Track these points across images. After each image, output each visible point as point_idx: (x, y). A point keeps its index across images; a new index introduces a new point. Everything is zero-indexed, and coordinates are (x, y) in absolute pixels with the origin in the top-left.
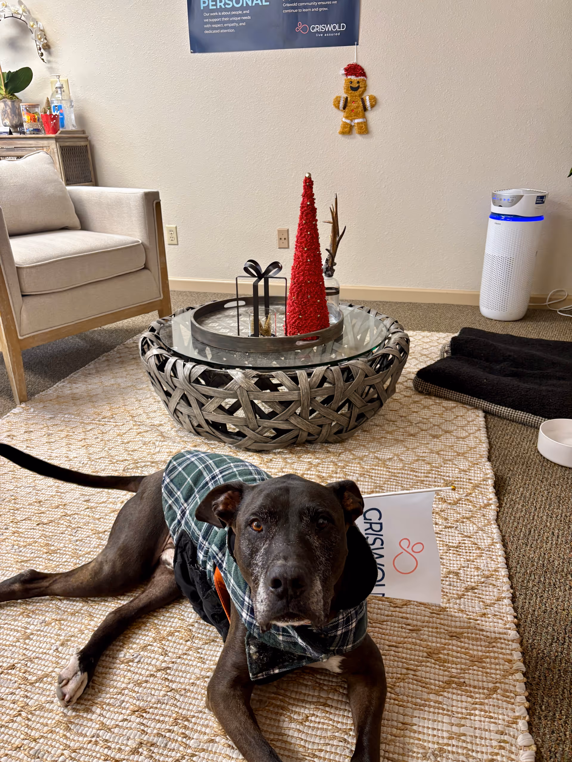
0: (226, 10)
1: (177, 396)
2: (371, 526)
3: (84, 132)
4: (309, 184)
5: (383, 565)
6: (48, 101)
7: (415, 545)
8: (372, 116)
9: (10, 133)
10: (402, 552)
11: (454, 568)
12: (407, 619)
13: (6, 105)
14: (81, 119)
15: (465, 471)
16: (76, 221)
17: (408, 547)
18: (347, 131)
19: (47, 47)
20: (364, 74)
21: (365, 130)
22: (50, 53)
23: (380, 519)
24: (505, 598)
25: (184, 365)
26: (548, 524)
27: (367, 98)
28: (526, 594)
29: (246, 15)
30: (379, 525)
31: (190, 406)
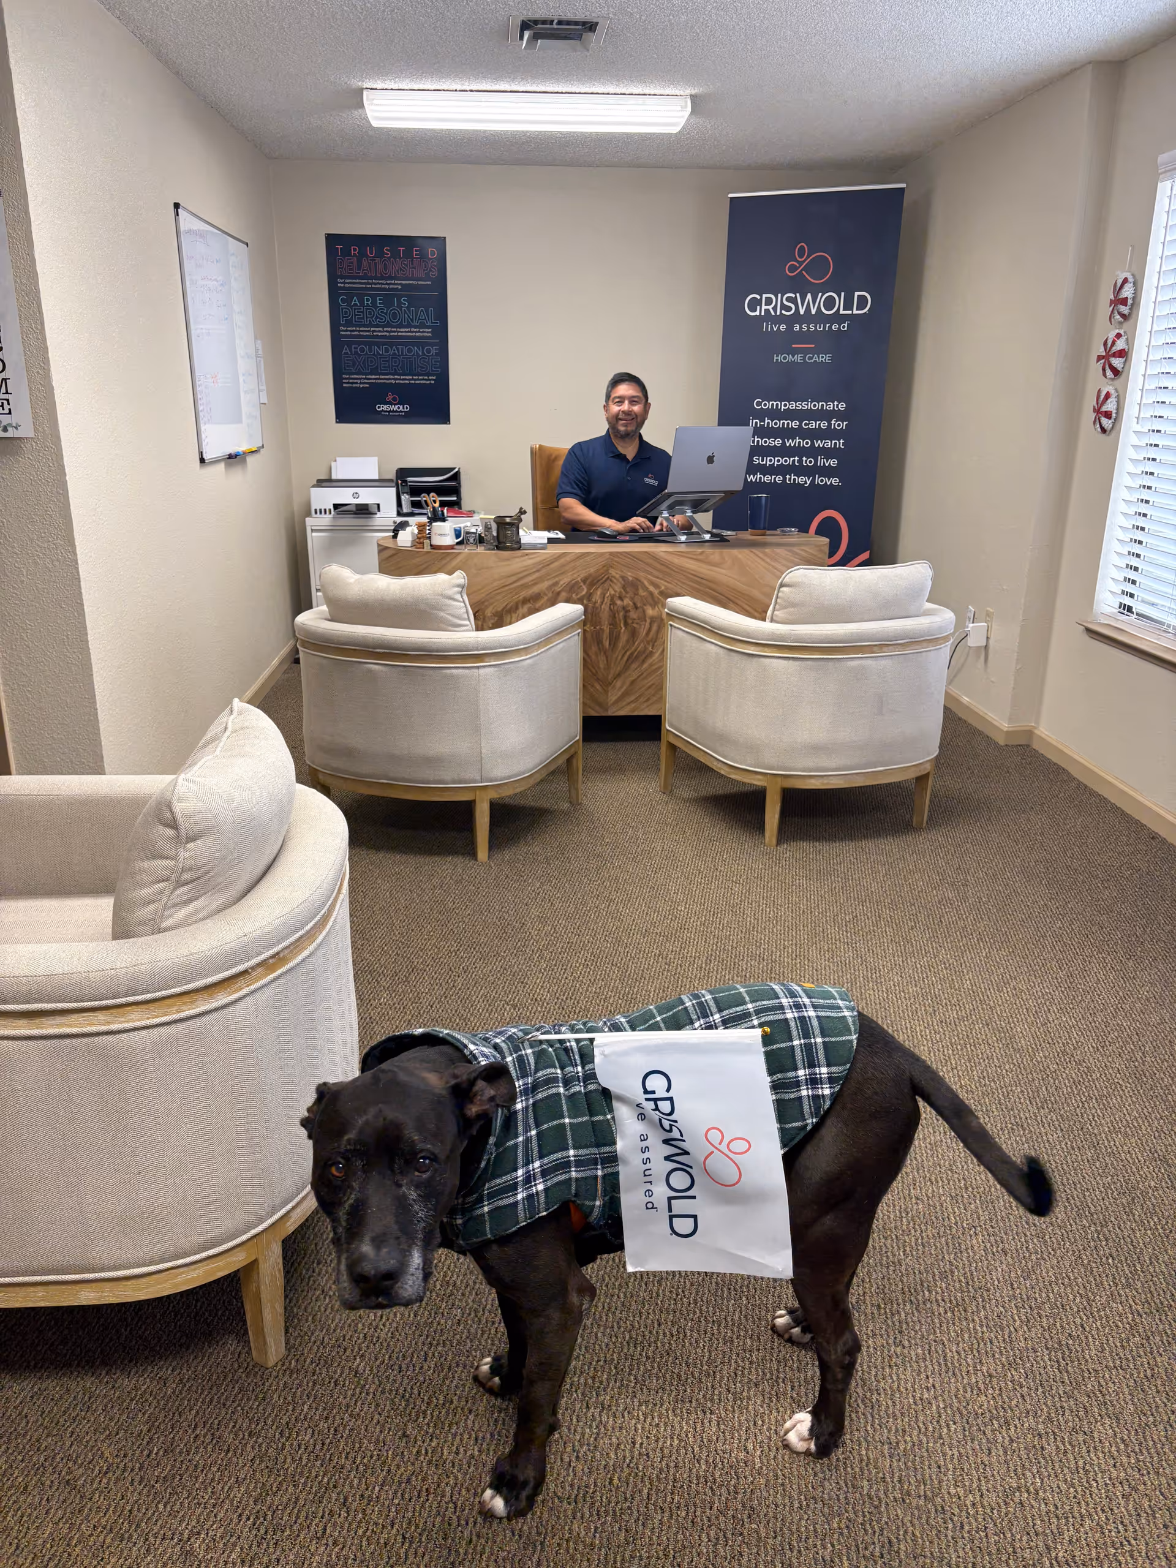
2: (656, 1105)
5: (691, 1167)
7: (732, 1140)
10: (712, 1152)
17: (720, 1144)
23: (668, 1090)
30: (668, 1102)
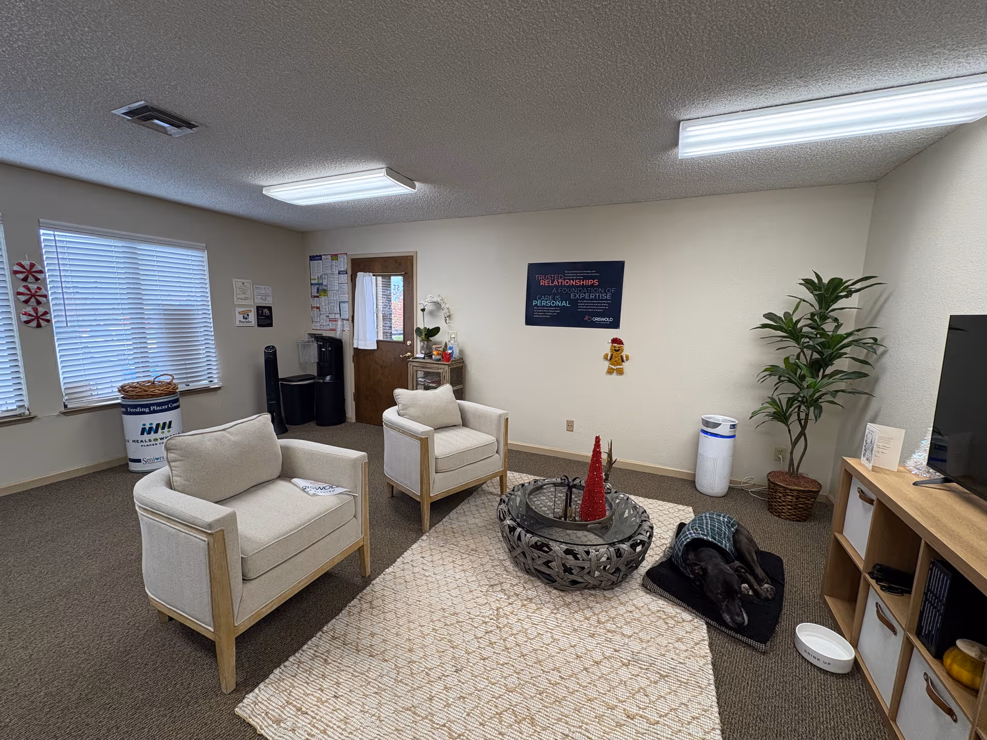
0: (547, 307)
1: (519, 551)
3: (462, 359)
4: (598, 440)
6: (446, 343)
8: (625, 365)
9: (424, 358)
11: (685, 701)
12: (658, 734)
13: (424, 344)
14: (461, 352)
15: (690, 633)
16: (460, 422)
18: (610, 372)
19: (449, 316)
20: (623, 344)
21: (620, 372)
22: (450, 319)
24: (717, 729)
25: (526, 535)
26: (744, 675)
27: (624, 356)
28: (731, 729)
29: (557, 310)
31: (526, 558)
